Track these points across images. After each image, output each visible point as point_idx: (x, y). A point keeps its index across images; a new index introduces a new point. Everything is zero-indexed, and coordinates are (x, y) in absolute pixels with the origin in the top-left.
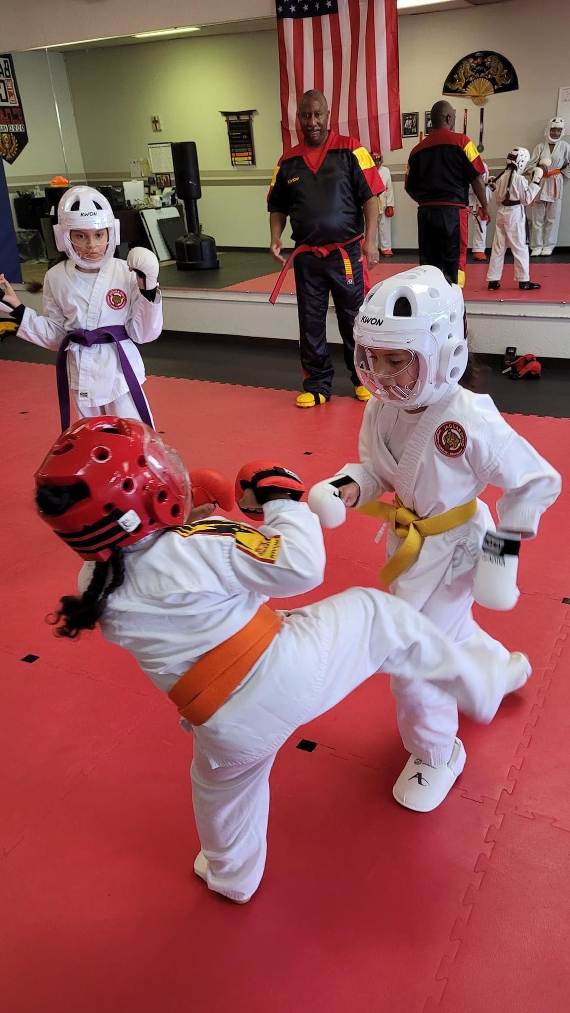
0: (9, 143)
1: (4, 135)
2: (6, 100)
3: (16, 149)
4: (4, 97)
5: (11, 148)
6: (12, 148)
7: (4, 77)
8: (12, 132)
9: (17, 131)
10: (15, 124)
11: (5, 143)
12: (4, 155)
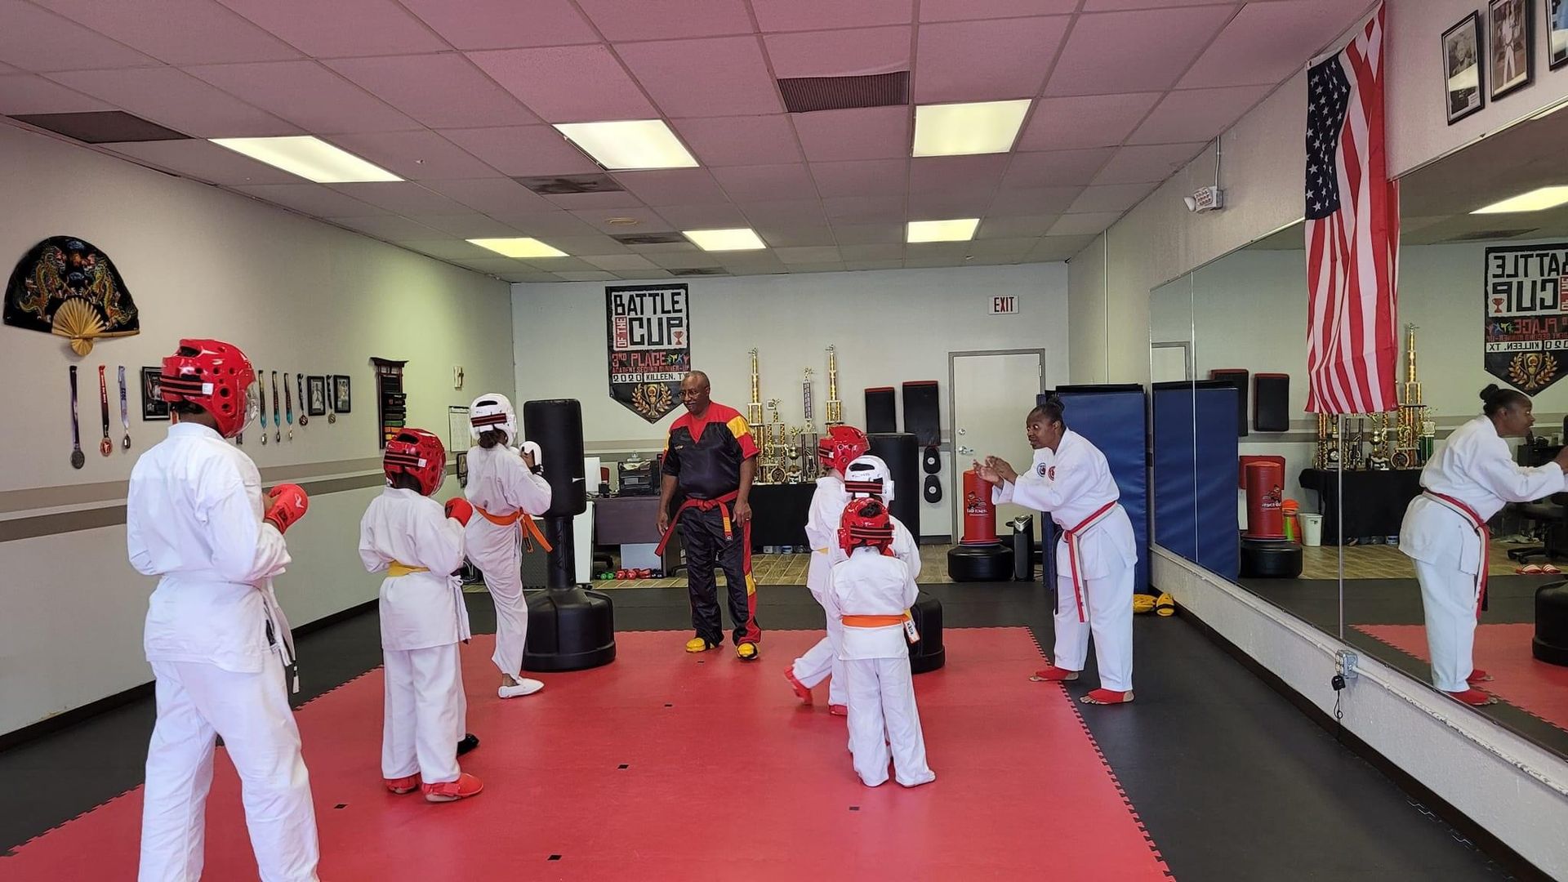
0: (1536, 366)
1: (1528, 355)
2: (1554, 306)
3: (1551, 374)
4: (1549, 302)
5: (1539, 373)
6: (1542, 373)
7: (1558, 274)
8: (1552, 353)
9: (1562, 348)
10: (1561, 338)
11: (1529, 366)
12: (1521, 382)
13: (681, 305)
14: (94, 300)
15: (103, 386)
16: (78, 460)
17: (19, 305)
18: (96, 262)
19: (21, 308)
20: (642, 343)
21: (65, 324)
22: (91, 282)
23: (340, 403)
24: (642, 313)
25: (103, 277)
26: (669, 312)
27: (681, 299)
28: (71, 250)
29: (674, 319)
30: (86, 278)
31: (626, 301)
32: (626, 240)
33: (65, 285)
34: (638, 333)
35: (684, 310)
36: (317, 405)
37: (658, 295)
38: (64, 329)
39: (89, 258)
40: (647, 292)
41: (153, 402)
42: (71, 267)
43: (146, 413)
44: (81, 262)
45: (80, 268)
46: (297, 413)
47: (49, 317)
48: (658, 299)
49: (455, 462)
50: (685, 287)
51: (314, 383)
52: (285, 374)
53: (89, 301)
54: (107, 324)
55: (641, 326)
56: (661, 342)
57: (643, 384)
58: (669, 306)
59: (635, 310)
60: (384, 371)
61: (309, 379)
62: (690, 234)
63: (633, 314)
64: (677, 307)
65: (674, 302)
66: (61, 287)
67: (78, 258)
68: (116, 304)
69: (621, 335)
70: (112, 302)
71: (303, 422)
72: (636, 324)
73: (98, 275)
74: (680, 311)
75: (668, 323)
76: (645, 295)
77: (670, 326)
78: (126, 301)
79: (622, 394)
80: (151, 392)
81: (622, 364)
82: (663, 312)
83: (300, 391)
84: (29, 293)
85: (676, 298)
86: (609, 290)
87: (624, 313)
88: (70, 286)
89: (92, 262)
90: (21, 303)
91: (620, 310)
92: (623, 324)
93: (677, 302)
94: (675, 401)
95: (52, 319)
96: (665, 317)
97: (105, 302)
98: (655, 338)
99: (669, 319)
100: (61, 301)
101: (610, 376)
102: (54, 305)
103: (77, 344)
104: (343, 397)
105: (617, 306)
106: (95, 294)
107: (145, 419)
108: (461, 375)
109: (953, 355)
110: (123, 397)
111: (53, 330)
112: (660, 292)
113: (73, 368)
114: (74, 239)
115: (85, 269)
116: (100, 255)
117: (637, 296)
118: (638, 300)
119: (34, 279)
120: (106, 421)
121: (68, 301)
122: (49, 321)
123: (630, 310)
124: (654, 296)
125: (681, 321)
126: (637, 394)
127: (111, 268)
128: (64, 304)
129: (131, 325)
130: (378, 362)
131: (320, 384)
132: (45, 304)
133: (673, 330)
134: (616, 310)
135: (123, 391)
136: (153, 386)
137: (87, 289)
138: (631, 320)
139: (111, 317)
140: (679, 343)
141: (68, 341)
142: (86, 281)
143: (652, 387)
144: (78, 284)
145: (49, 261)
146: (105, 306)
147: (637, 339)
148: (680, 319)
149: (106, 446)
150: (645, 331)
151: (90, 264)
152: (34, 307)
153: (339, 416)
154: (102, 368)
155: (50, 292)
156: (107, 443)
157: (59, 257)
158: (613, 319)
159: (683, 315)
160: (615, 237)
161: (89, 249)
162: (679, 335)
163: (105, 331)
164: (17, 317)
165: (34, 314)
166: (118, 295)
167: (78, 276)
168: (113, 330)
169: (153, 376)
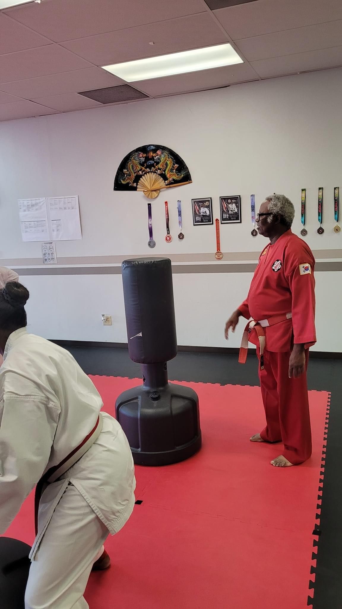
14: (159, 172)
15: (167, 211)
16: (152, 244)
17: (121, 181)
18: (162, 153)
19: (122, 183)
22: (158, 163)
25: (166, 159)
28: (148, 151)
30: (155, 162)
33: (143, 168)
38: (143, 188)
39: (158, 152)
41: (199, 216)
42: (147, 159)
43: (194, 222)
44: (152, 155)
45: (153, 159)
47: (135, 184)
52: (335, 189)
53: (156, 173)
54: (166, 182)
66: (141, 170)
68: (174, 171)
70: (172, 170)
73: (162, 159)
78: (181, 168)
80: (198, 211)
84: (125, 175)
88: (146, 168)
89: (159, 154)
90: (122, 181)
95: (137, 185)
97: (166, 171)
100: (141, 176)
102: (137, 179)
103: (151, 193)
106: (160, 169)
107: (194, 225)
110: (180, 215)
111: (138, 189)
113: (149, 205)
114: (150, 145)
115: (155, 158)
116: (164, 148)
119: (127, 169)
120: (169, 227)
121: (145, 175)
122: (135, 186)
128: (143, 177)
129: (187, 178)
132: (133, 178)
135: (180, 212)
136: (199, 208)
137: (155, 167)
139: (170, 178)
142: (155, 164)
144: (150, 167)
145: (134, 160)
146: (166, 173)
149: (168, 238)
151: (158, 155)
152: (128, 181)
154: (166, 203)
155: (135, 173)
156: (169, 237)
157: (141, 156)
161: (158, 147)
163: (166, 185)
164: (119, 186)
165: (128, 183)
166: (177, 166)
167: (152, 162)
168: (171, 183)
169: (199, 203)
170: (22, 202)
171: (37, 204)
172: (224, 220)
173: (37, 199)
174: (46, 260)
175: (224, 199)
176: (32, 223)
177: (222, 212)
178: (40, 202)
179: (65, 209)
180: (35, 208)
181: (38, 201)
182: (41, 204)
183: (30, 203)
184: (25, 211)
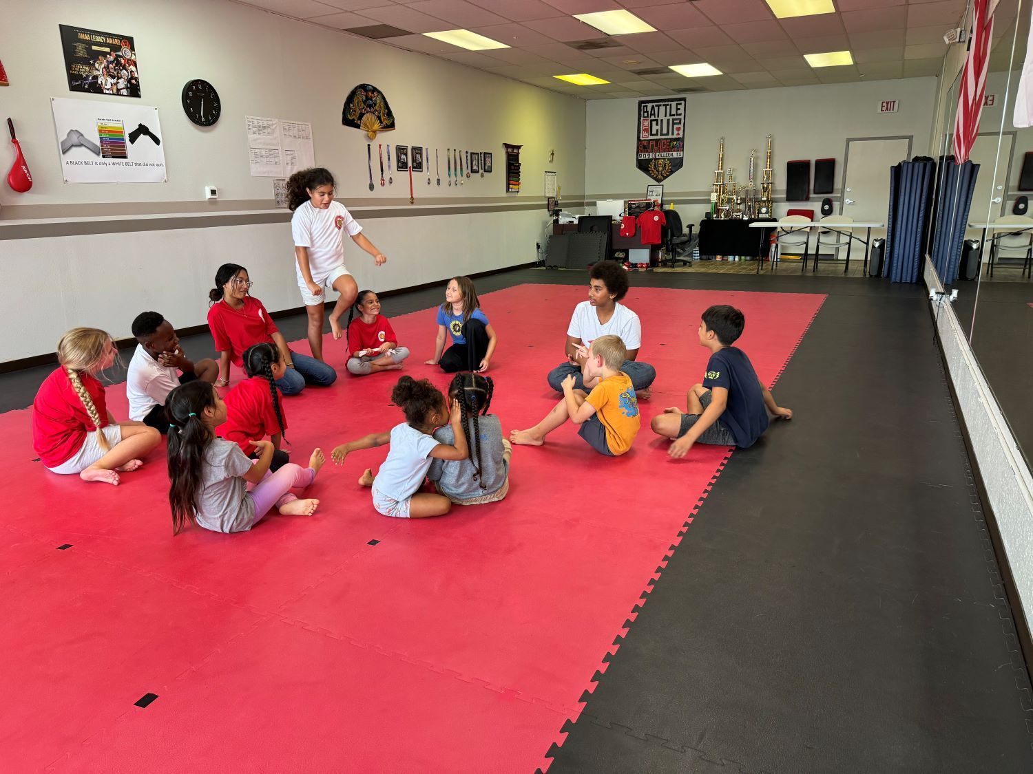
13: (681, 111)
14: (376, 113)
15: (381, 154)
16: (372, 187)
17: (348, 116)
18: (377, 96)
19: (348, 118)
20: (657, 134)
21: (365, 125)
22: (375, 105)
23: (486, 167)
24: (658, 116)
25: (380, 103)
26: (674, 115)
27: (682, 107)
28: (367, 90)
29: (677, 119)
30: (373, 103)
31: (649, 110)
32: (640, 73)
33: (365, 106)
34: (655, 128)
35: (683, 114)
36: (475, 168)
37: (668, 105)
38: (365, 127)
39: (374, 94)
40: (661, 103)
42: (368, 98)
43: (398, 167)
44: (371, 96)
45: (371, 99)
46: (465, 171)
47: (359, 121)
48: (668, 107)
49: (547, 202)
50: (684, 99)
51: (474, 156)
52: (460, 151)
54: (382, 125)
55: (657, 124)
56: (668, 134)
57: (656, 159)
58: (674, 112)
59: (654, 114)
60: (510, 150)
61: (472, 154)
62: (672, 68)
63: (653, 117)
64: (679, 112)
65: (678, 109)
66: (364, 108)
67: (370, 94)
68: (386, 115)
69: (645, 130)
70: (384, 114)
71: (468, 176)
72: (654, 123)
73: (378, 102)
74: (680, 115)
75: (673, 122)
76: (661, 105)
77: (674, 124)
78: (389, 114)
79: (643, 166)
80: (400, 157)
81: (645, 147)
82: (671, 115)
83: (467, 160)
84: (351, 110)
85: (679, 107)
86: (641, 103)
87: (648, 116)
88: (367, 107)
91: (646, 114)
92: (646, 123)
93: (679, 109)
94: (673, 170)
96: (671, 118)
97: (381, 114)
98: (665, 131)
99: (673, 120)
100: (364, 114)
101: (637, 155)
102: (361, 116)
103: (370, 134)
104: (488, 164)
105: (644, 112)
106: (377, 111)
108: (553, 154)
109: (848, 141)
110: (389, 159)
111: (361, 128)
112: (670, 103)
113: (369, 145)
114: (368, 85)
115: (373, 99)
116: (379, 92)
117: (656, 106)
118: (656, 108)
119: (353, 104)
120: (382, 170)
121: (367, 114)
122: (359, 123)
123: (651, 115)
124: (666, 105)
125: (680, 121)
126: (652, 166)
127: (384, 98)
128: (365, 115)
129: (391, 126)
130: (507, 146)
131: (477, 157)
132: (358, 115)
133: (676, 126)
134: (644, 115)
135: (389, 156)
136: (401, 155)
137: (374, 108)
138: (652, 121)
139: (384, 121)
140: (678, 134)
141: (366, 132)
143: (660, 161)
144: (370, 106)
145: (359, 96)
146: (381, 116)
147: (654, 132)
148: (680, 120)
149: (383, 181)
150: (659, 127)
151: (375, 97)
152: (354, 117)
153: (485, 174)
154: (380, 145)
155: (359, 110)
157: (363, 94)
158: (642, 120)
159: (682, 117)
160: (631, 71)
161: (375, 89)
162: (678, 129)
163: (381, 128)
164: (347, 122)
165: (354, 120)
166: (386, 110)
167: (371, 102)
168: (385, 127)
169: (401, 150)
170: (251, 120)
171: (269, 126)
172: (414, 168)
173: (269, 119)
174: (278, 202)
175: (414, 148)
176: (263, 151)
177: (414, 160)
178: (272, 125)
179: (299, 138)
180: (267, 131)
181: (270, 123)
182: (274, 126)
183: (261, 124)
184: (254, 133)
